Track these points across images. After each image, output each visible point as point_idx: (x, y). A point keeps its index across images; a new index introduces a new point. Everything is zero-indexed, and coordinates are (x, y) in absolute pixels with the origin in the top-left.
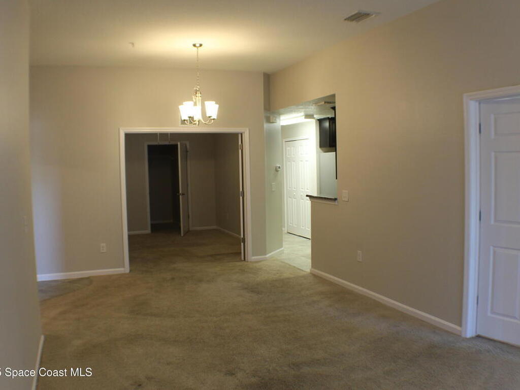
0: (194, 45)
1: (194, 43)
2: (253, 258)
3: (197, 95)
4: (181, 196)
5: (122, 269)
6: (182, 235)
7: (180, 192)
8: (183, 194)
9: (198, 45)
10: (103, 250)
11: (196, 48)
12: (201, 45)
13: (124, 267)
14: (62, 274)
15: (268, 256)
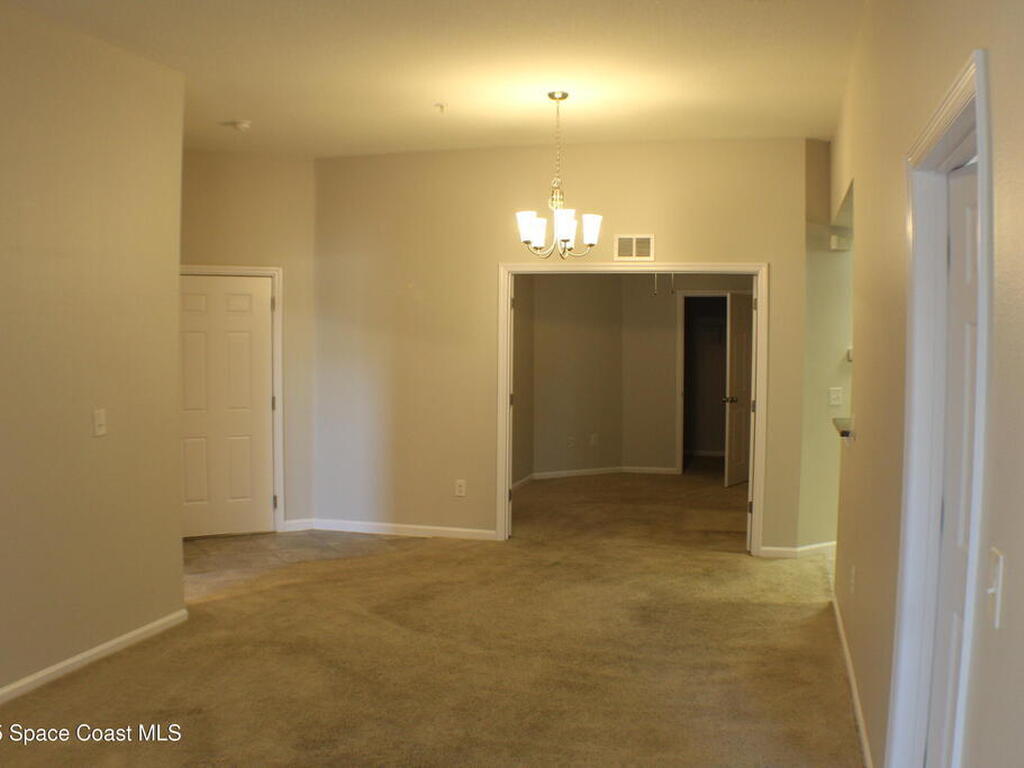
0: (552, 96)
1: (551, 91)
2: (764, 548)
3: (554, 196)
4: (728, 404)
5: (493, 532)
6: (726, 485)
7: (728, 396)
8: (732, 401)
9: (556, 96)
10: (460, 492)
11: (554, 101)
12: (565, 96)
13: (494, 528)
14: (390, 525)
15: (799, 549)
